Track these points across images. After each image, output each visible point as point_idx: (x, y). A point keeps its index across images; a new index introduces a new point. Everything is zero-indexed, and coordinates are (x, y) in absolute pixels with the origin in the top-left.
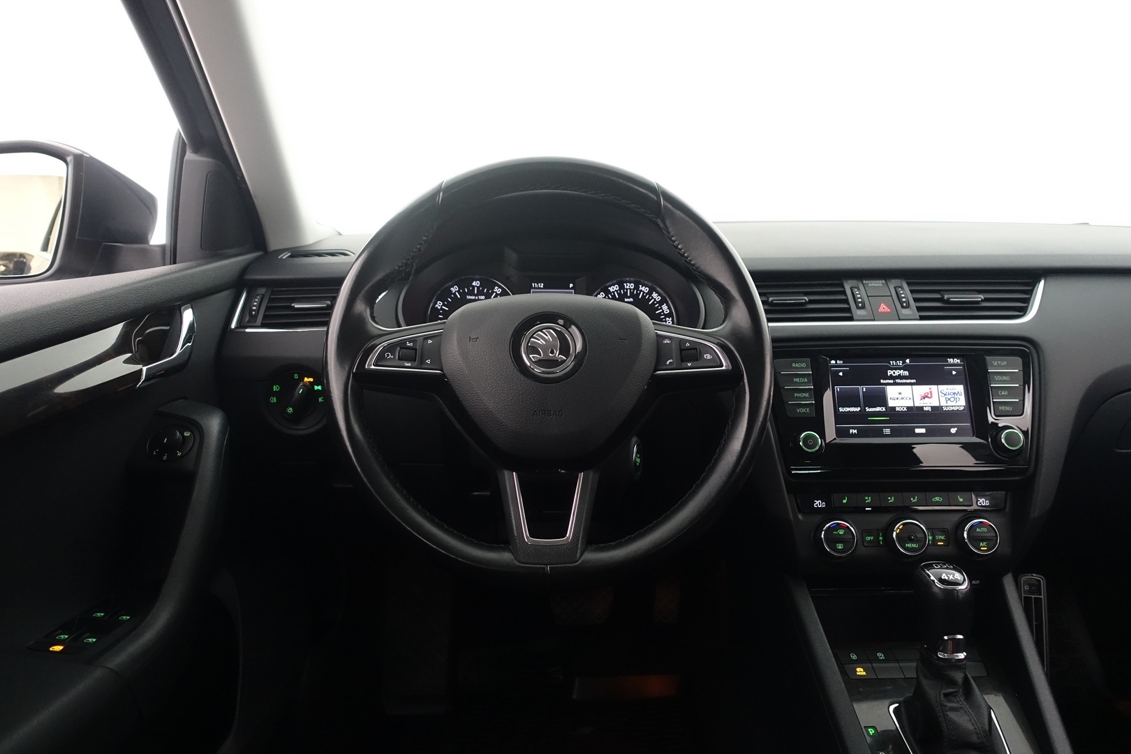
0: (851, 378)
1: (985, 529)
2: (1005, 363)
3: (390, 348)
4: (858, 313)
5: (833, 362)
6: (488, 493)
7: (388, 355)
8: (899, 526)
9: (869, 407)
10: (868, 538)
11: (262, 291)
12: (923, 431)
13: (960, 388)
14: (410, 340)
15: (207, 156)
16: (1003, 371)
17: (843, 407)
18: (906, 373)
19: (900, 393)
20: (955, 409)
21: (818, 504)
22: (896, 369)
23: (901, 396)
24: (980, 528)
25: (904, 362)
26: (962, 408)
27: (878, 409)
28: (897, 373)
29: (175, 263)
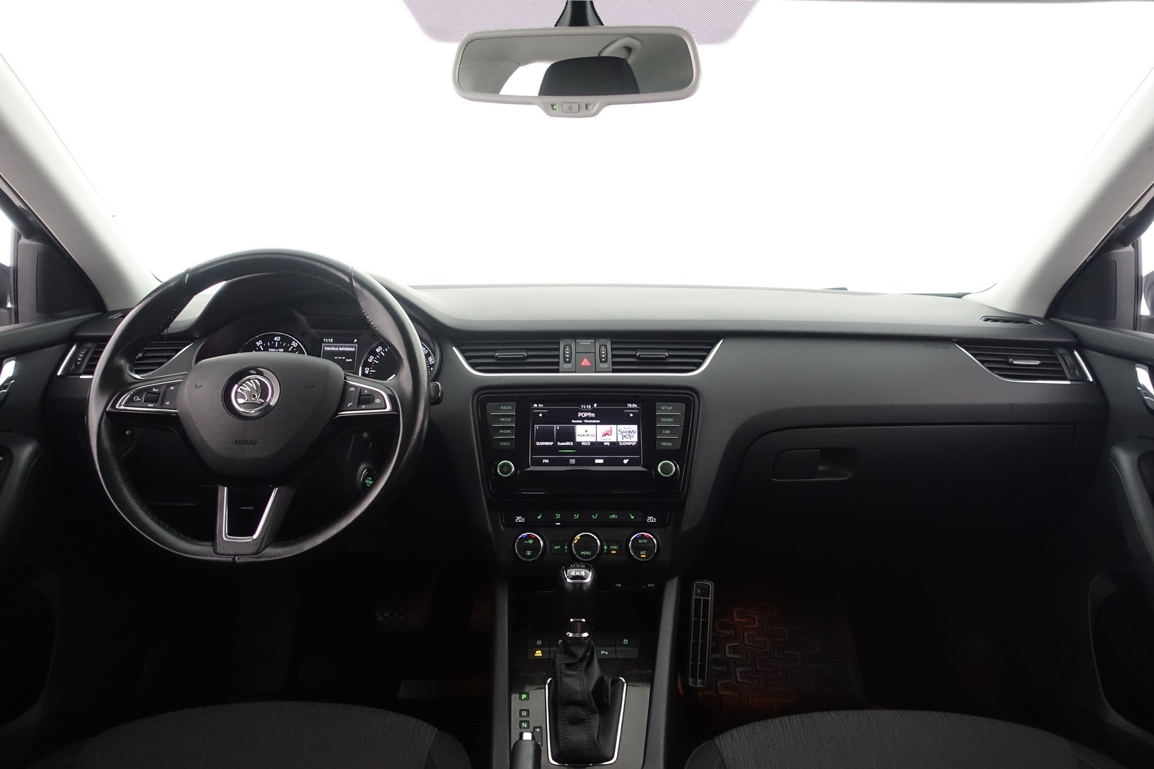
0: (549, 418)
1: (646, 541)
2: (671, 408)
3: (139, 393)
4: (563, 366)
5: (535, 405)
6: (251, 508)
7: (136, 398)
8: (578, 537)
9: (561, 442)
10: (556, 547)
11: (89, 345)
12: (601, 461)
13: (635, 427)
14: (156, 387)
15: (38, 240)
16: (668, 415)
17: (540, 441)
18: (593, 415)
19: (586, 431)
20: (629, 444)
21: (519, 519)
22: (585, 412)
23: (587, 433)
24: (642, 539)
25: (592, 406)
26: (634, 444)
27: (568, 443)
28: (586, 415)
29: (17, 322)
